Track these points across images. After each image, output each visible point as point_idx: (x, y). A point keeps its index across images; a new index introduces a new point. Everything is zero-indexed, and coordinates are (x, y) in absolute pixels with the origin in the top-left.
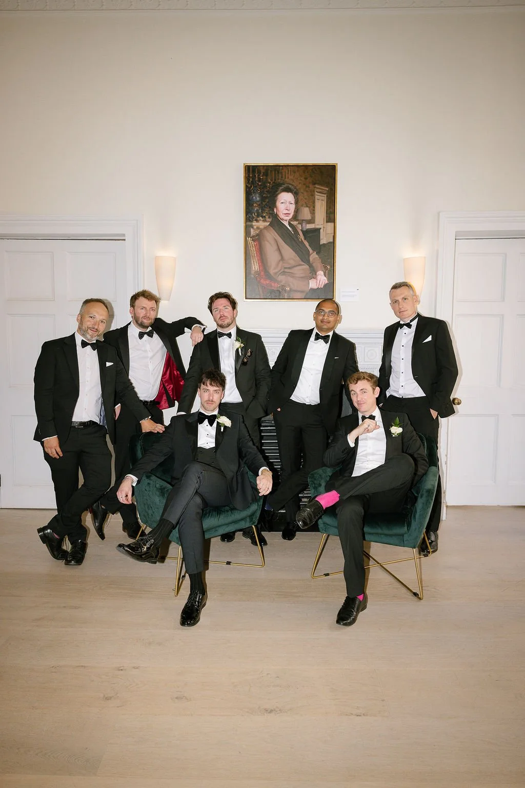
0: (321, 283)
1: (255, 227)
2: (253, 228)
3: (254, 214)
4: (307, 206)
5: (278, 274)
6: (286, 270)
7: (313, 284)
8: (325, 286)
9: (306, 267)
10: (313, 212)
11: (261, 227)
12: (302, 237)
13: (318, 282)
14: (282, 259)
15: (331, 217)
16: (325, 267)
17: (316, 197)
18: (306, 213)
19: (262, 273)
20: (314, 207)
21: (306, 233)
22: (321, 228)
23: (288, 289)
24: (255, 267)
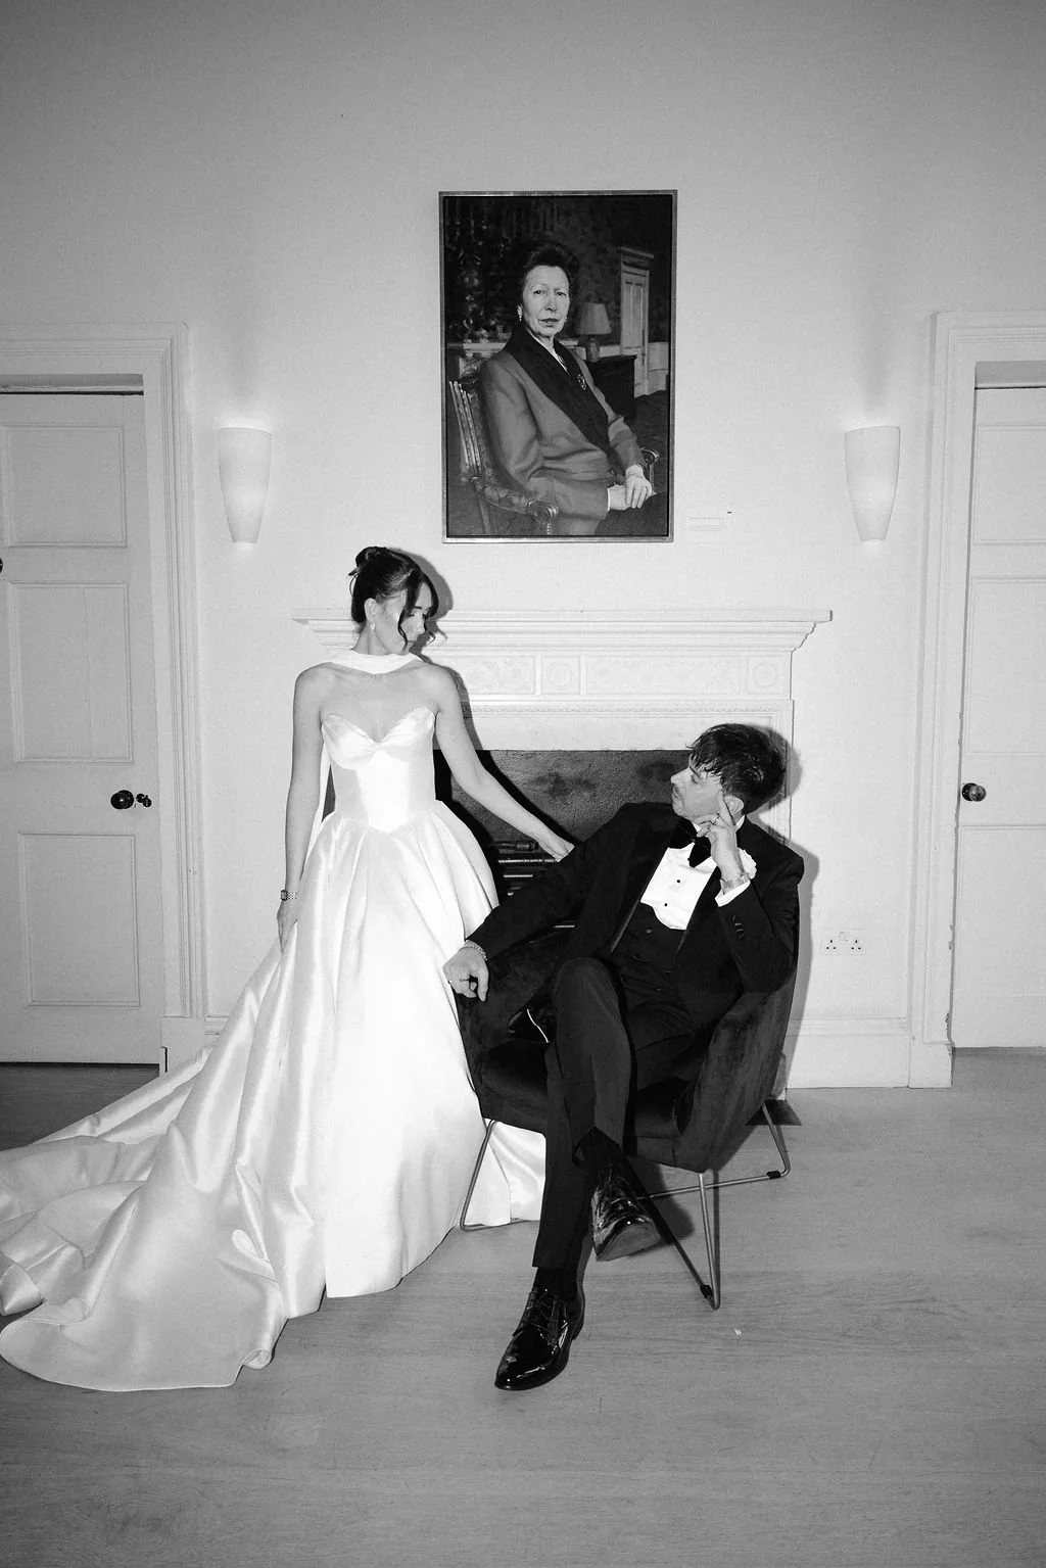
0: (636, 497)
1: (470, 355)
2: (464, 356)
3: (468, 322)
4: (600, 301)
5: (529, 473)
6: (548, 464)
7: (616, 499)
8: (648, 502)
9: (599, 454)
10: (615, 316)
11: (486, 354)
12: (587, 378)
13: (630, 492)
14: (539, 435)
15: (661, 327)
16: (647, 456)
17: (625, 277)
18: (597, 319)
19: (489, 472)
20: (618, 303)
22: (635, 357)
23: (553, 511)
24: (472, 455)
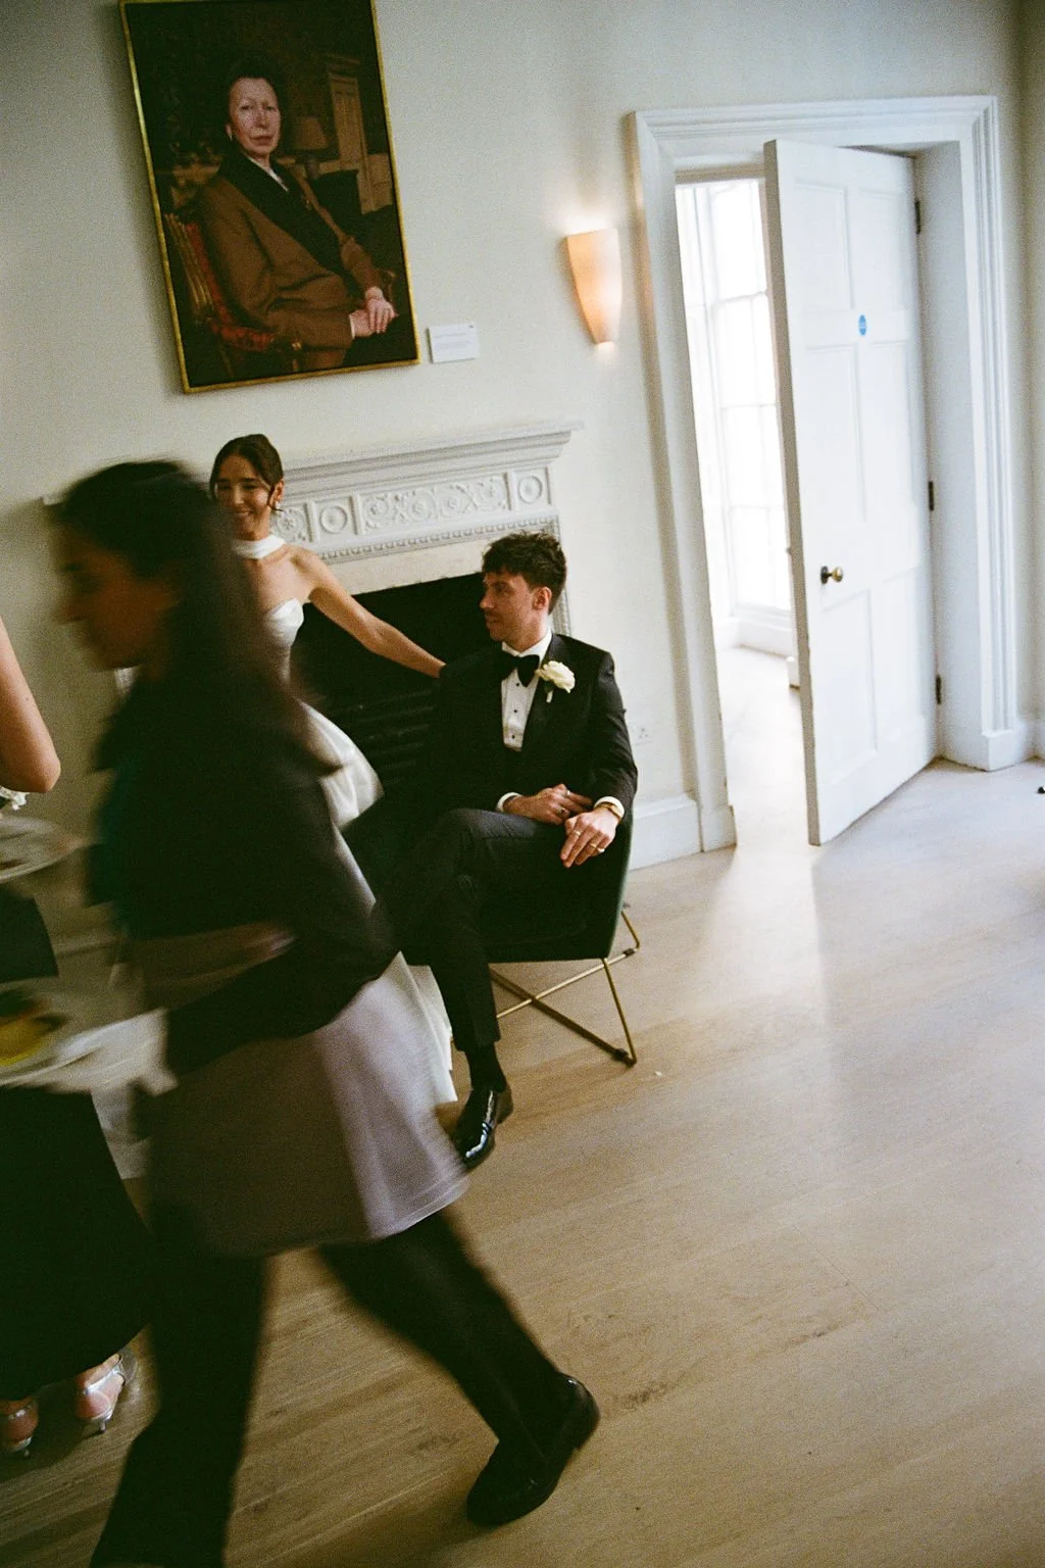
0: (379, 321)
1: (182, 182)
2: (176, 185)
3: (174, 146)
4: (311, 114)
5: (265, 308)
6: (285, 295)
7: (358, 326)
8: (392, 324)
9: (334, 279)
10: (330, 131)
11: (200, 180)
12: (311, 199)
13: (372, 316)
14: (270, 265)
15: (378, 139)
16: (384, 276)
17: (334, 87)
18: (312, 134)
19: (223, 311)
20: (331, 114)
21: (322, 185)
22: (356, 172)
23: (297, 345)
24: (202, 294)
